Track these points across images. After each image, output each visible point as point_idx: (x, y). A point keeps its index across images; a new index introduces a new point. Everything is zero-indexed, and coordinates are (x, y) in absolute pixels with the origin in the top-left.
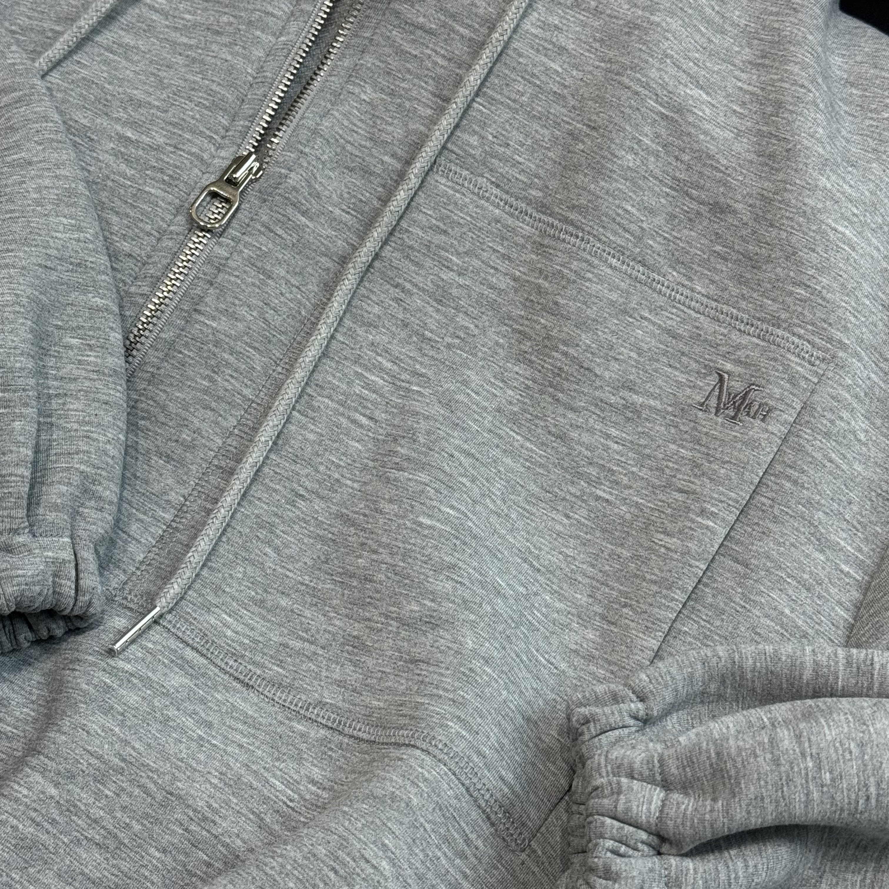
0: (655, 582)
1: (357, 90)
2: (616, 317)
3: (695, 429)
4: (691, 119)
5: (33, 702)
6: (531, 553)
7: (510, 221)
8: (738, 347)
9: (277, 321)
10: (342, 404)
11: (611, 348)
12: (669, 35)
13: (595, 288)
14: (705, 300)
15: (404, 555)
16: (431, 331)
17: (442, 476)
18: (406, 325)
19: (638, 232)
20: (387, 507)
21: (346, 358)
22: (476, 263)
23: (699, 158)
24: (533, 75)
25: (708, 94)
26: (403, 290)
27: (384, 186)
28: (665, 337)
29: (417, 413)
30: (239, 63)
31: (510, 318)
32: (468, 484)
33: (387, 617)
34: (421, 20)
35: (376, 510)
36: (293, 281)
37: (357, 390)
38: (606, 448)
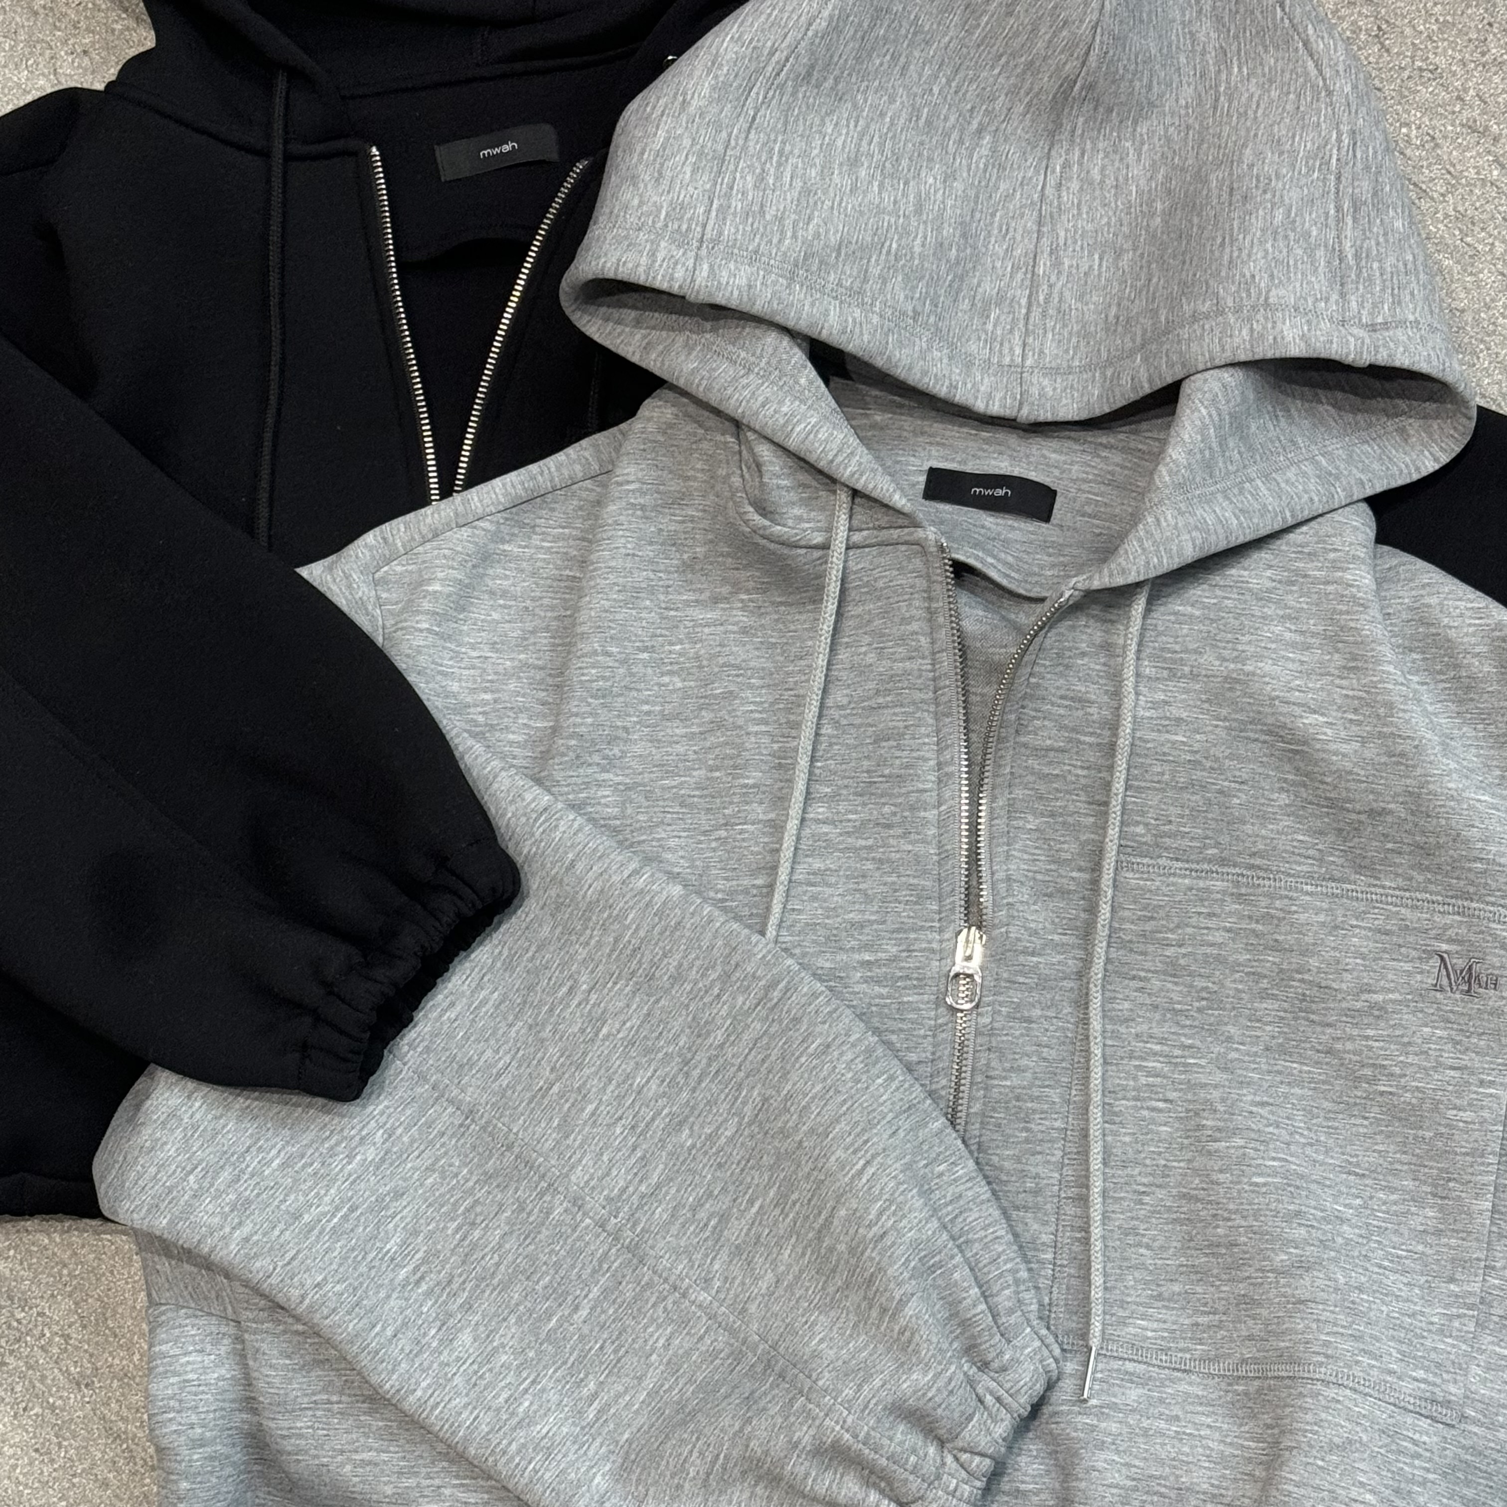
0: (1467, 1154)
1: (1021, 823)
2: (1330, 934)
3: (1439, 1009)
4: (1318, 746)
5: (1036, 1457)
6: (1350, 1163)
7: (1201, 884)
8: (1446, 927)
9: (1052, 1054)
10: (1136, 1099)
11: (1338, 963)
12: (1267, 679)
13: (1303, 917)
14: (1398, 893)
15: (1254, 1215)
16: (1179, 1003)
17: (1253, 1135)
18: (1157, 1007)
19: (1317, 854)
20: (1221, 1177)
21: (1122, 1058)
22: (1190, 930)
23: (1340, 777)
24: (1164, 754)
25: (1323, 715)
26: (1141, 979)
27: (1083, 898)
28: (1378, 936)
29: (1206, 1085)
30: (920, 848)
31: (1239, 965)
32: (1276, 1131)
33: (1263, 1271)
34: (1048, 742)
35: (1212, 1182)
36: (1049, 1014)
37: (1143, 1080)
38: (1370, 1048)
